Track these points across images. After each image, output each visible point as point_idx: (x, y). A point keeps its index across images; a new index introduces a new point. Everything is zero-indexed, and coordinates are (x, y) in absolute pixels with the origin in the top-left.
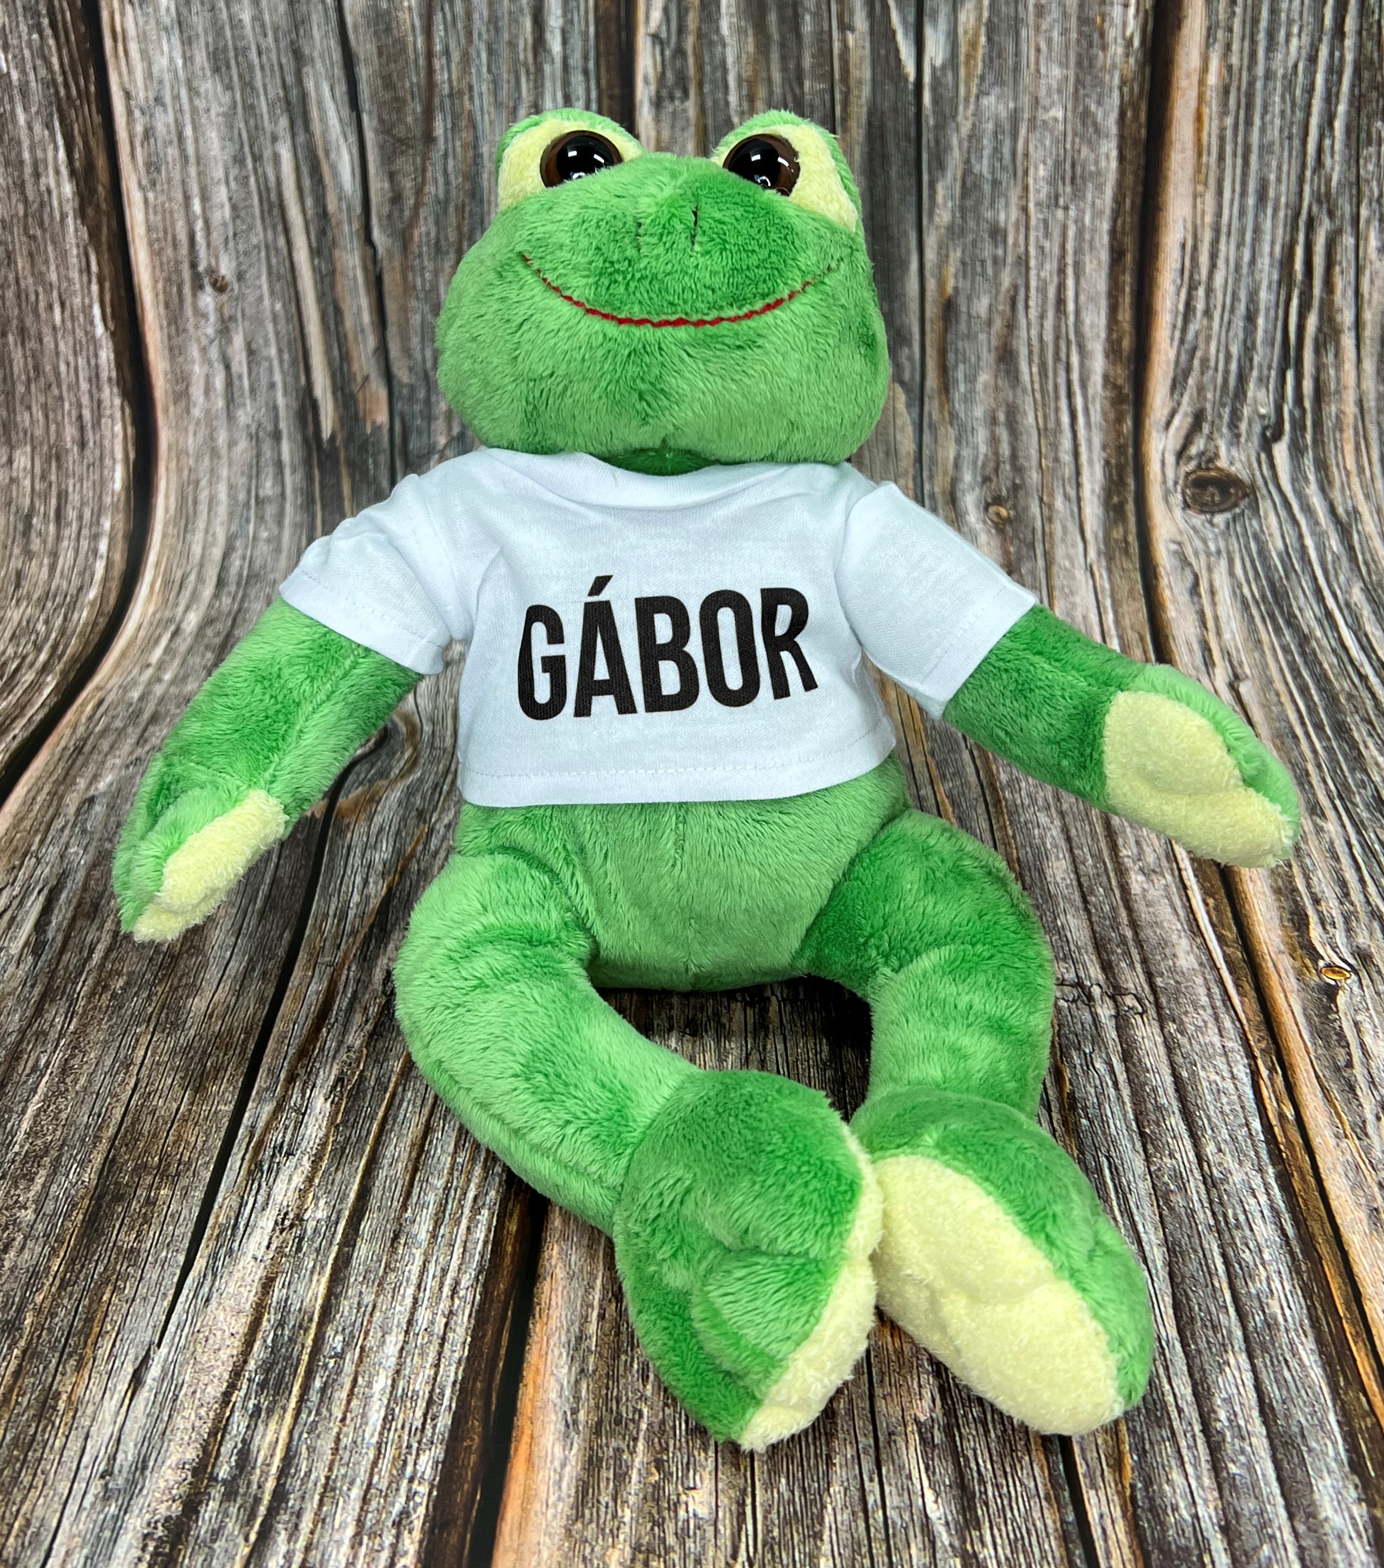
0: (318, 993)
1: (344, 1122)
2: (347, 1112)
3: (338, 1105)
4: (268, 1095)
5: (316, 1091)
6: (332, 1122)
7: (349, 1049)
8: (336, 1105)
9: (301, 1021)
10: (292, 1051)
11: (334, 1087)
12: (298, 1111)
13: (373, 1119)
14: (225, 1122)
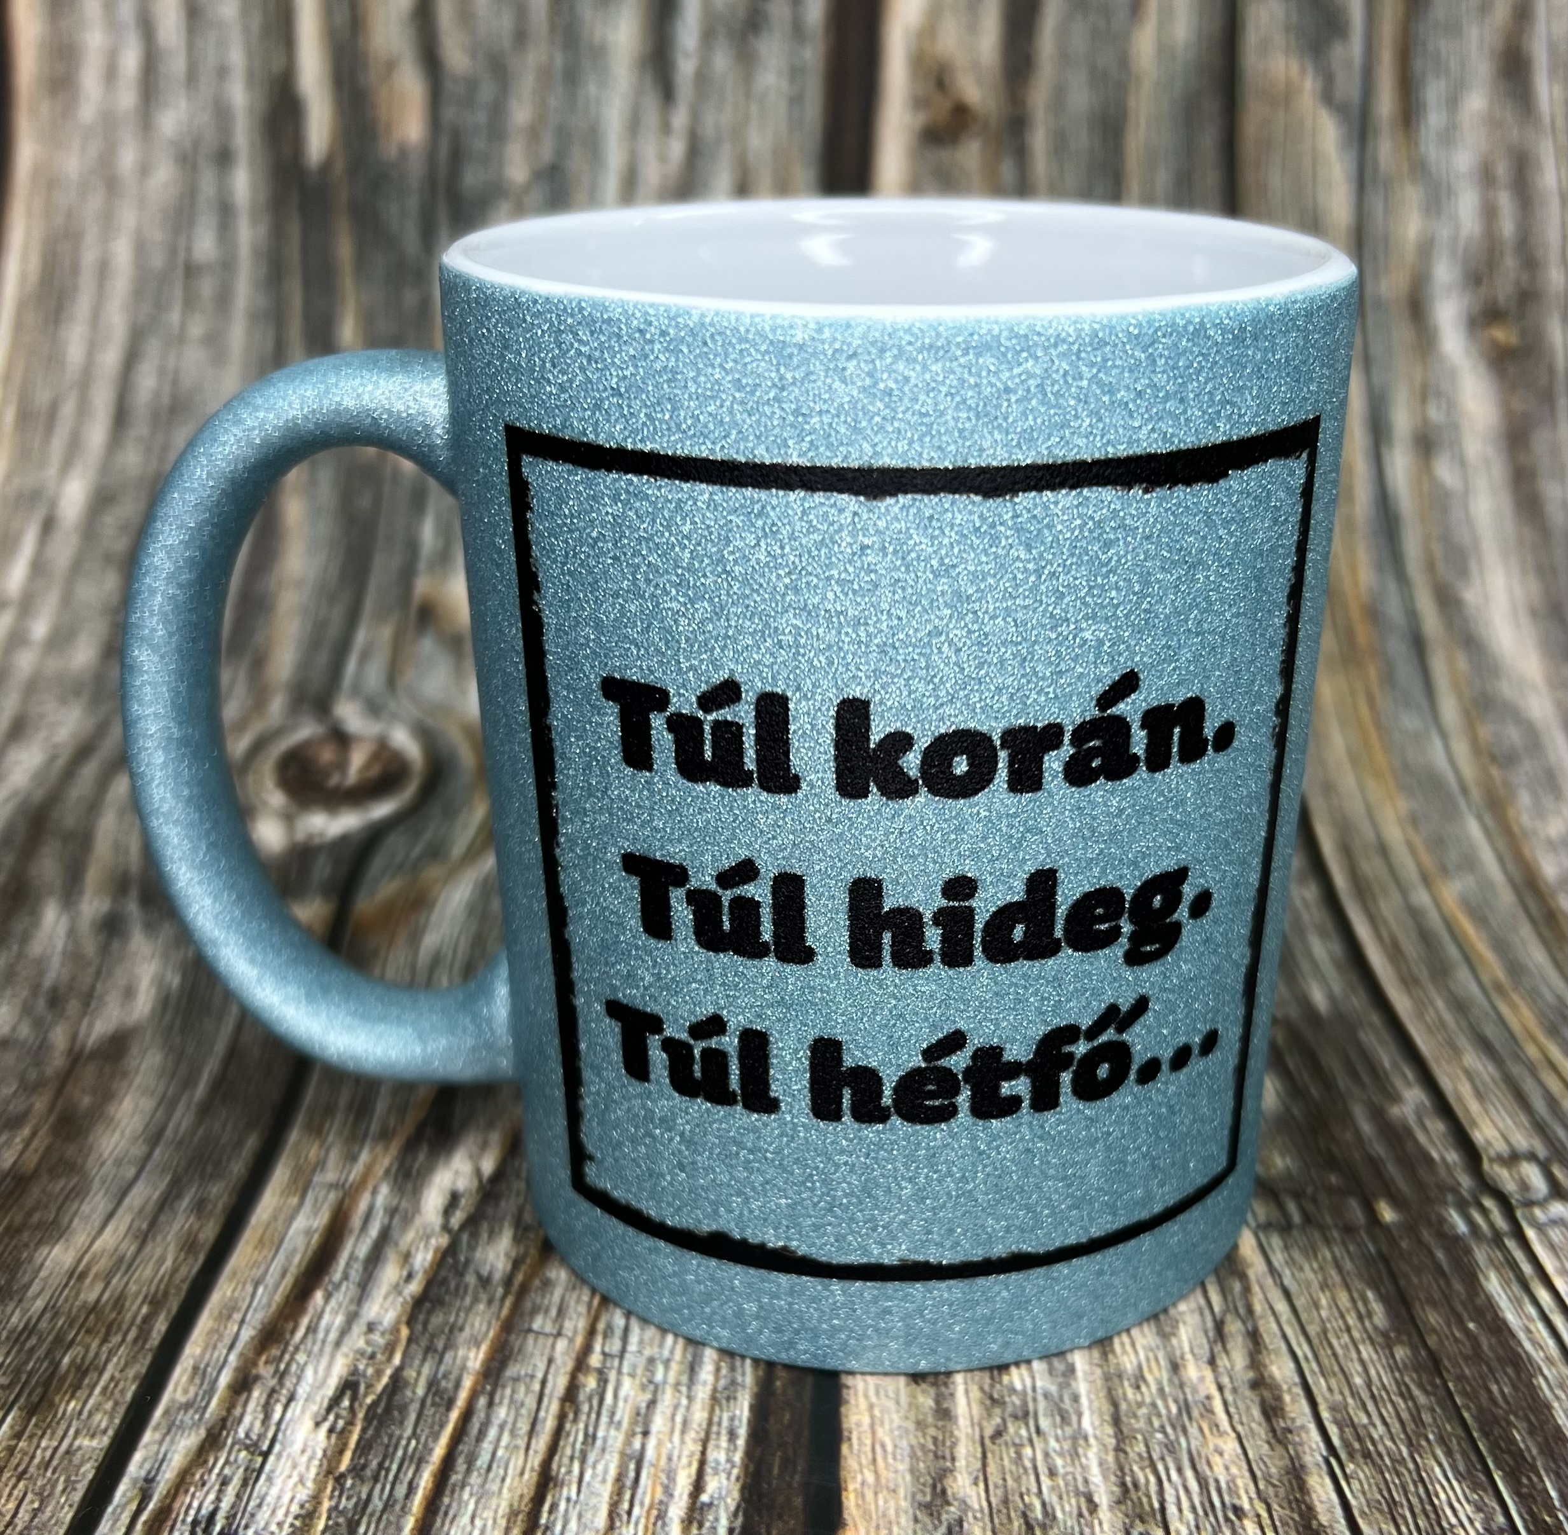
0: (308, 1233)
1: (357, 1470)
2: (363, 1448)
3: (344, 1434)
4: (189, 1417)
5: (296, 1408)
6: (329, 1469)
7: (371, 1328)
8: (339, 1435)
9: (270, 1280)
10: (247, 1334)
11: (335, 1401)
12: (252, 1447)
13: (420, 1462)
14: (88, 1471)
